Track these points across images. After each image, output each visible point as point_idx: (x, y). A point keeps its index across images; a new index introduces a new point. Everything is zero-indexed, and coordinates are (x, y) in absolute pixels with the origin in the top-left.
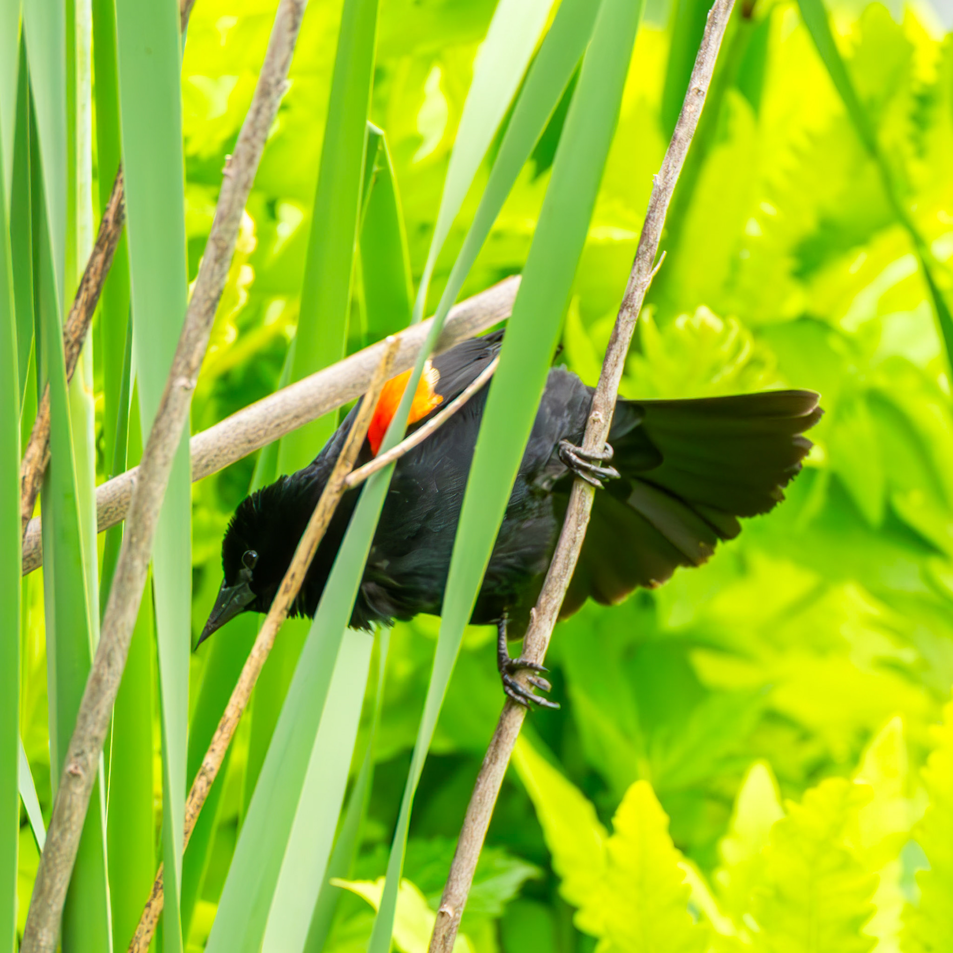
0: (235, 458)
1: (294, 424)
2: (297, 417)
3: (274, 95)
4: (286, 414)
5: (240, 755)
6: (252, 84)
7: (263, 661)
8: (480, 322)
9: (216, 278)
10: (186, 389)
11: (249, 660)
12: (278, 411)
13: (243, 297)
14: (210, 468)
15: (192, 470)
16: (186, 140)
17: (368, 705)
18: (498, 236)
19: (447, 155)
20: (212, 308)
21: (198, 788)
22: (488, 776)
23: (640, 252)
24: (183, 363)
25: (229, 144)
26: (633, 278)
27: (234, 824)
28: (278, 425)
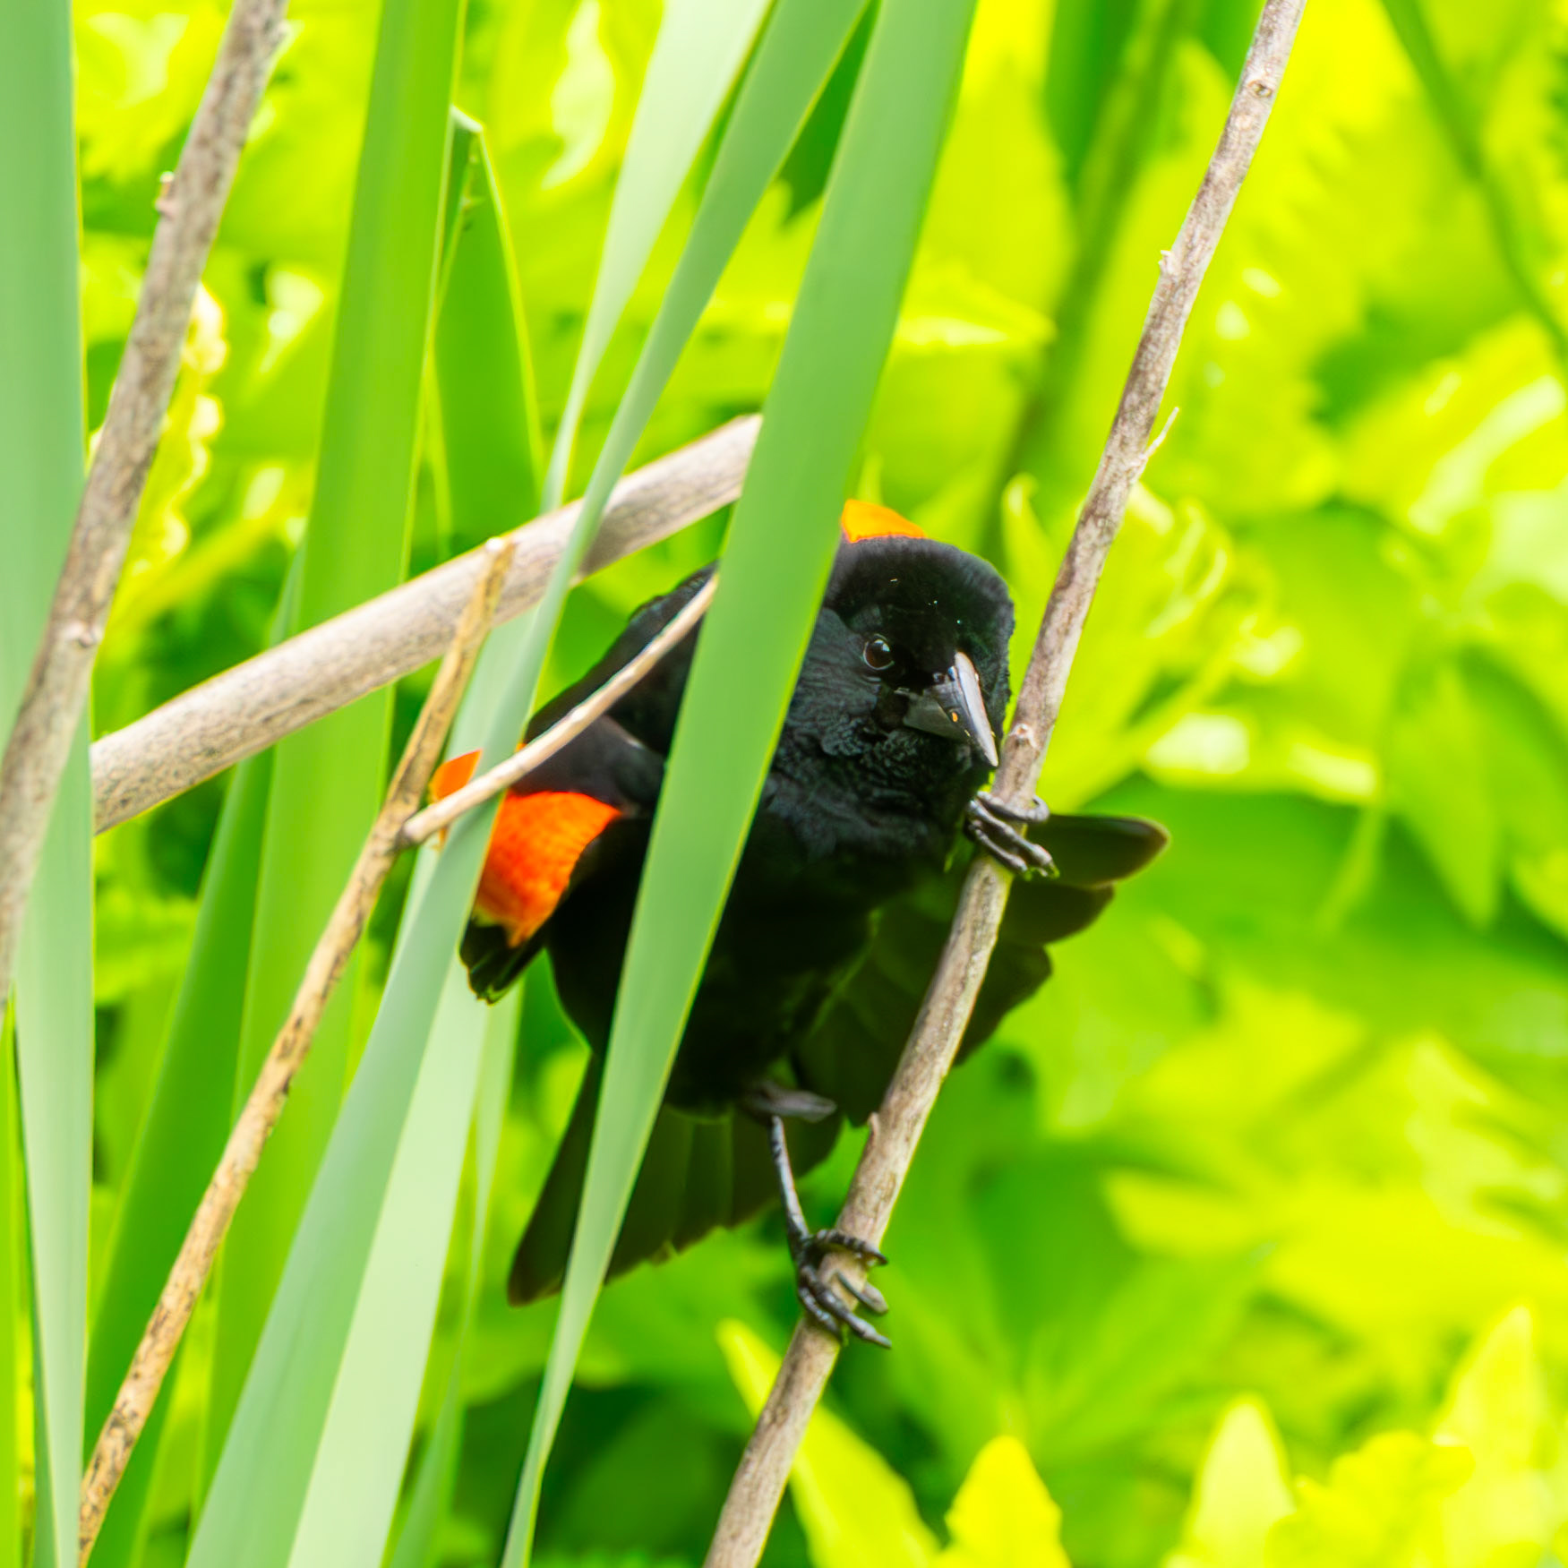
0: (182, 785)
1: (300, 718)
2: (305, 702)
3: (260, 52)
4: (283, 696)
5: (193, 1389)
6: (218, 30)
7: (237, 1196)
8: (676, 510)
9: (142, 423)
10: (83, 645)
11: (209, 1193)
12: (267, 690)
13: (200, 462)
14: (130, 807)
15: (94, 808)
16: (84, 145)
17: (452, 1287)
18: (716, 338)
19: (610, 177)
20: (135, 484)
21: (108, 1454)
22: (768, 1447)
23: (1127, 406)
24: (78, 592)
25: (169, 154)
26: (1110, 458)
27: (182, 1527)
28: (268, 720)
